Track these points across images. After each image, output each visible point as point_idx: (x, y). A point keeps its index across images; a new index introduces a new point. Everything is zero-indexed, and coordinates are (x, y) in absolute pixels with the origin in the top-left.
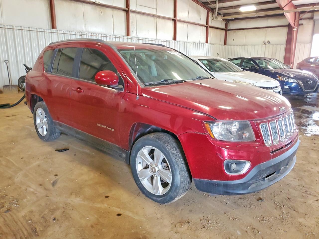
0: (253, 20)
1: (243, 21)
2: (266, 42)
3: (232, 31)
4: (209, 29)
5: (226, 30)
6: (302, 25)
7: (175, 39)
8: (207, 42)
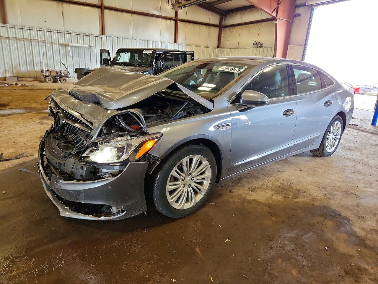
0: (248, 11)
1: (238, 13)
2: (257, 44)
3: (228, 29)
4: (179, 23)
5: (221, 27)
6: (299, 15)
7: (103, 32)
8: (175, 42)
